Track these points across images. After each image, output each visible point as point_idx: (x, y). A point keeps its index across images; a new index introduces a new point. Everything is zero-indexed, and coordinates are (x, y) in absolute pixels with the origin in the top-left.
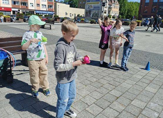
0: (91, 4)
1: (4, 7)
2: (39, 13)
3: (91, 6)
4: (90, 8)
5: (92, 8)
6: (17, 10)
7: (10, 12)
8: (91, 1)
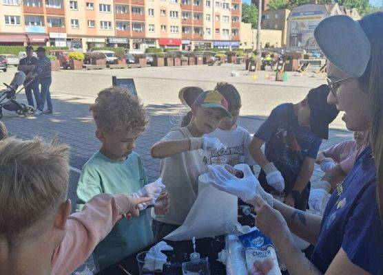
0: (302, 21)
1: (172, 39)
2: (217, 47)
3: (302, 23)
4: (299, 28)
5: (305, 29)
6: (188, 42)
7: (179, 46)
8: (301, 14)
